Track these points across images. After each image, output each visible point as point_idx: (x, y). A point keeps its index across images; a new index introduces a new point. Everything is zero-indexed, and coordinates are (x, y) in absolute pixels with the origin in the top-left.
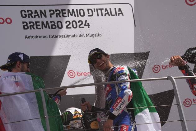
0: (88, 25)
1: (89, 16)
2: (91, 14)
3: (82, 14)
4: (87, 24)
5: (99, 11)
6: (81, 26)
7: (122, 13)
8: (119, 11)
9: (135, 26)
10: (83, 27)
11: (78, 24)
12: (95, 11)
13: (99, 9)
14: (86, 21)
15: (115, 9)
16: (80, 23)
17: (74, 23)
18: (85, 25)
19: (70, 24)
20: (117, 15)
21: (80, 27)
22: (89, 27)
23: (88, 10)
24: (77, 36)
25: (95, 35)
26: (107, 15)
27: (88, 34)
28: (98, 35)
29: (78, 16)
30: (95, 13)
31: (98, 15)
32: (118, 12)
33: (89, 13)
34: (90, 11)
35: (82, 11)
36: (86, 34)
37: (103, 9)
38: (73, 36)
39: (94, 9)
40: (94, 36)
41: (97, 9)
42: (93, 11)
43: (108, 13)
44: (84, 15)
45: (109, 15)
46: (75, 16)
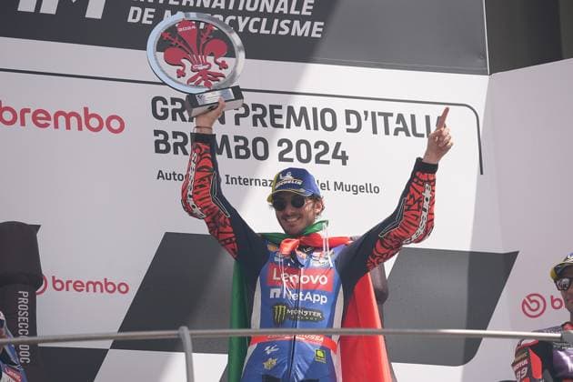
0: (344, 158)
1: (348, 130)
2: (354, 125)
3: (329, 123)
4: (339, 154)
5: (380, 120)
6: (322, 158)
9: (482, 173)
10: (328, 162)
11: (314, 152)
12: (366, 119)
13: (380, 114)
14: (338, 145)
15: (428, 118)
16: (322, 148)
17: (303, 147)
18: (335, 156)
19: (289, 149)
21: (318, 161)
22: (344, 163)
23: (348, 113)
25: (361, 189)
26: (402, 134)
27: (342, 184)
28: (369, 189)
29: (316, 128)
30: (367, 125)
31: (375, 132)
33: (348, 122)
34: (353, 118)
35: (328, 116)
36: (336, 183)
37: (391, 115)
39: (366, 113)
40: (357, 190)
41: (373, 114)
42: (363, 117)
43: (405, 129)
44: (334, 128)
45: (408, 134)
46: (308, 128)
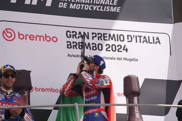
0: (127, 50)
1: (128, 41)
2: (130, 40)
3: (122, 39)
4: (125, 49)
5: (138, 38)
6: (120, 50)
7: (159, 42)
8: (157, 40)
9: (171, 55)
10: (121, 51)
11: (117, 48)
13: (138, 36)
14: (125, 46)
15: (153, 37)
16: (119, 47)
17: (114, 47)
18: (124, 49)
19: (109, 47)
20: (155, 43)
21: (118, 51)
22: (127, 52)
23: (128, 36)
24: (115, 59)
25: (132, 60)
26: (145, 42)
27: (126, 58)
28: (134, 60)
29: (118, 41)
30: (134, 40)
31: (137, 42)
32: (155, 41)
33: (128, 39)
34: (130, 37)
35: (122, 37)
36: (124, 58)
37: (142, 36)
38: (111, 59)
39: (134, 36)
40: (131, 60)
41: (136, 36)
42: (133, 37)
43: (146, 41)
44: (123, 40)
45: (147, 43)
46: (115, 40)
